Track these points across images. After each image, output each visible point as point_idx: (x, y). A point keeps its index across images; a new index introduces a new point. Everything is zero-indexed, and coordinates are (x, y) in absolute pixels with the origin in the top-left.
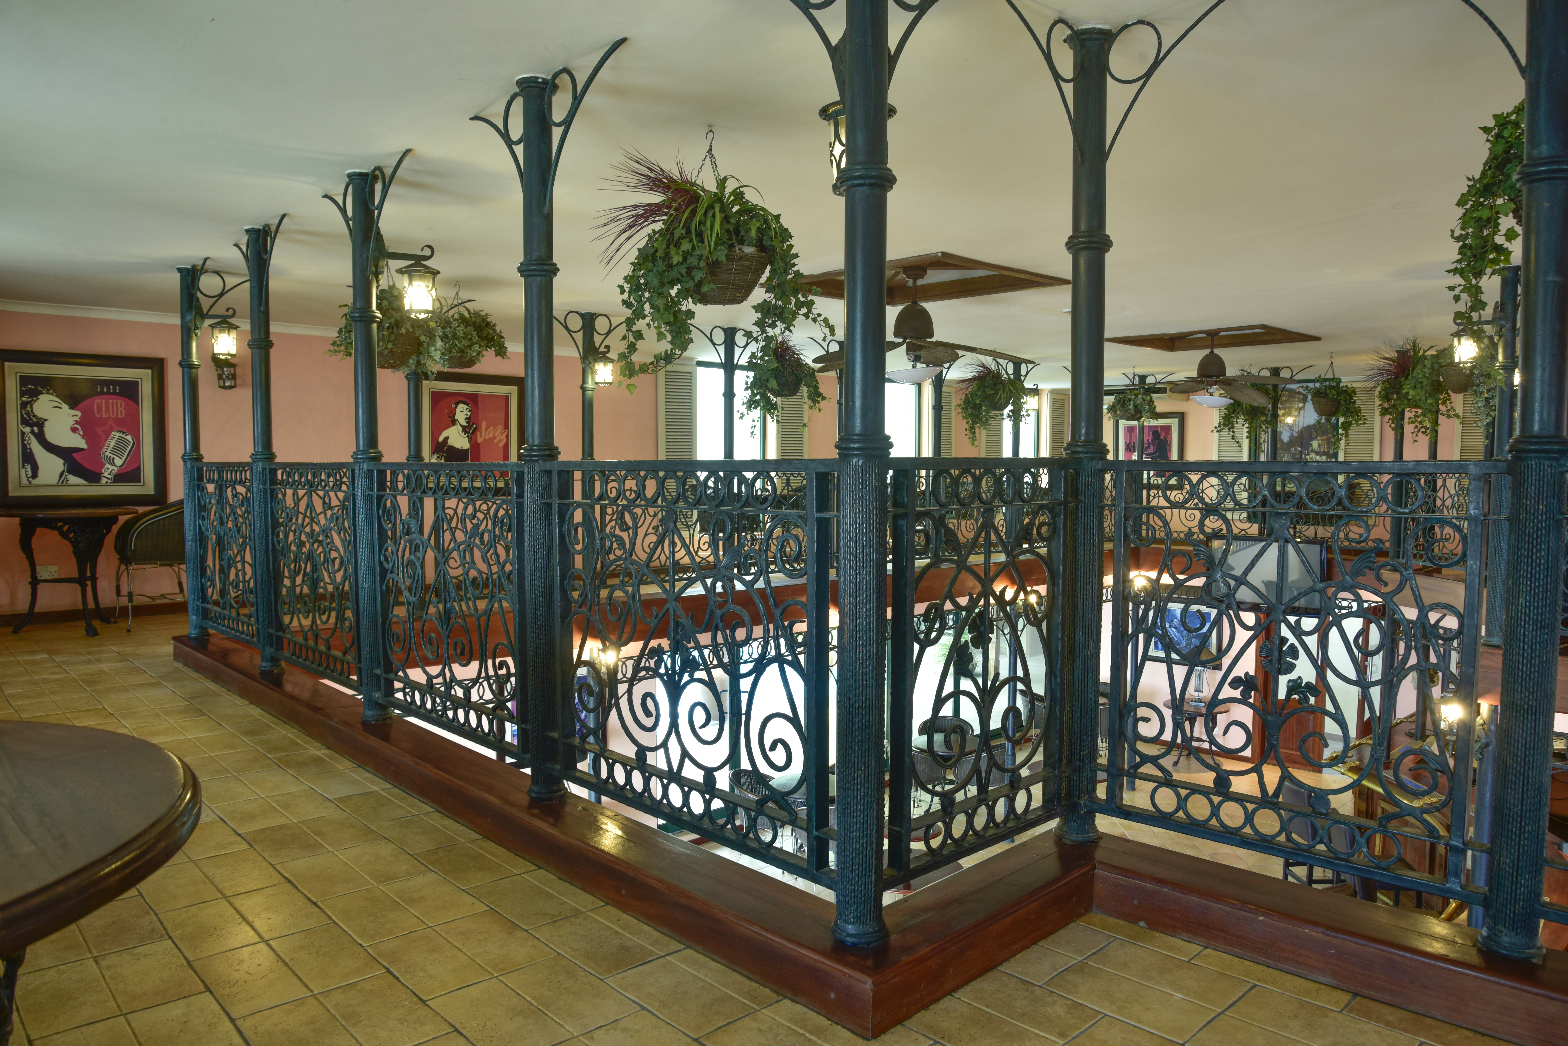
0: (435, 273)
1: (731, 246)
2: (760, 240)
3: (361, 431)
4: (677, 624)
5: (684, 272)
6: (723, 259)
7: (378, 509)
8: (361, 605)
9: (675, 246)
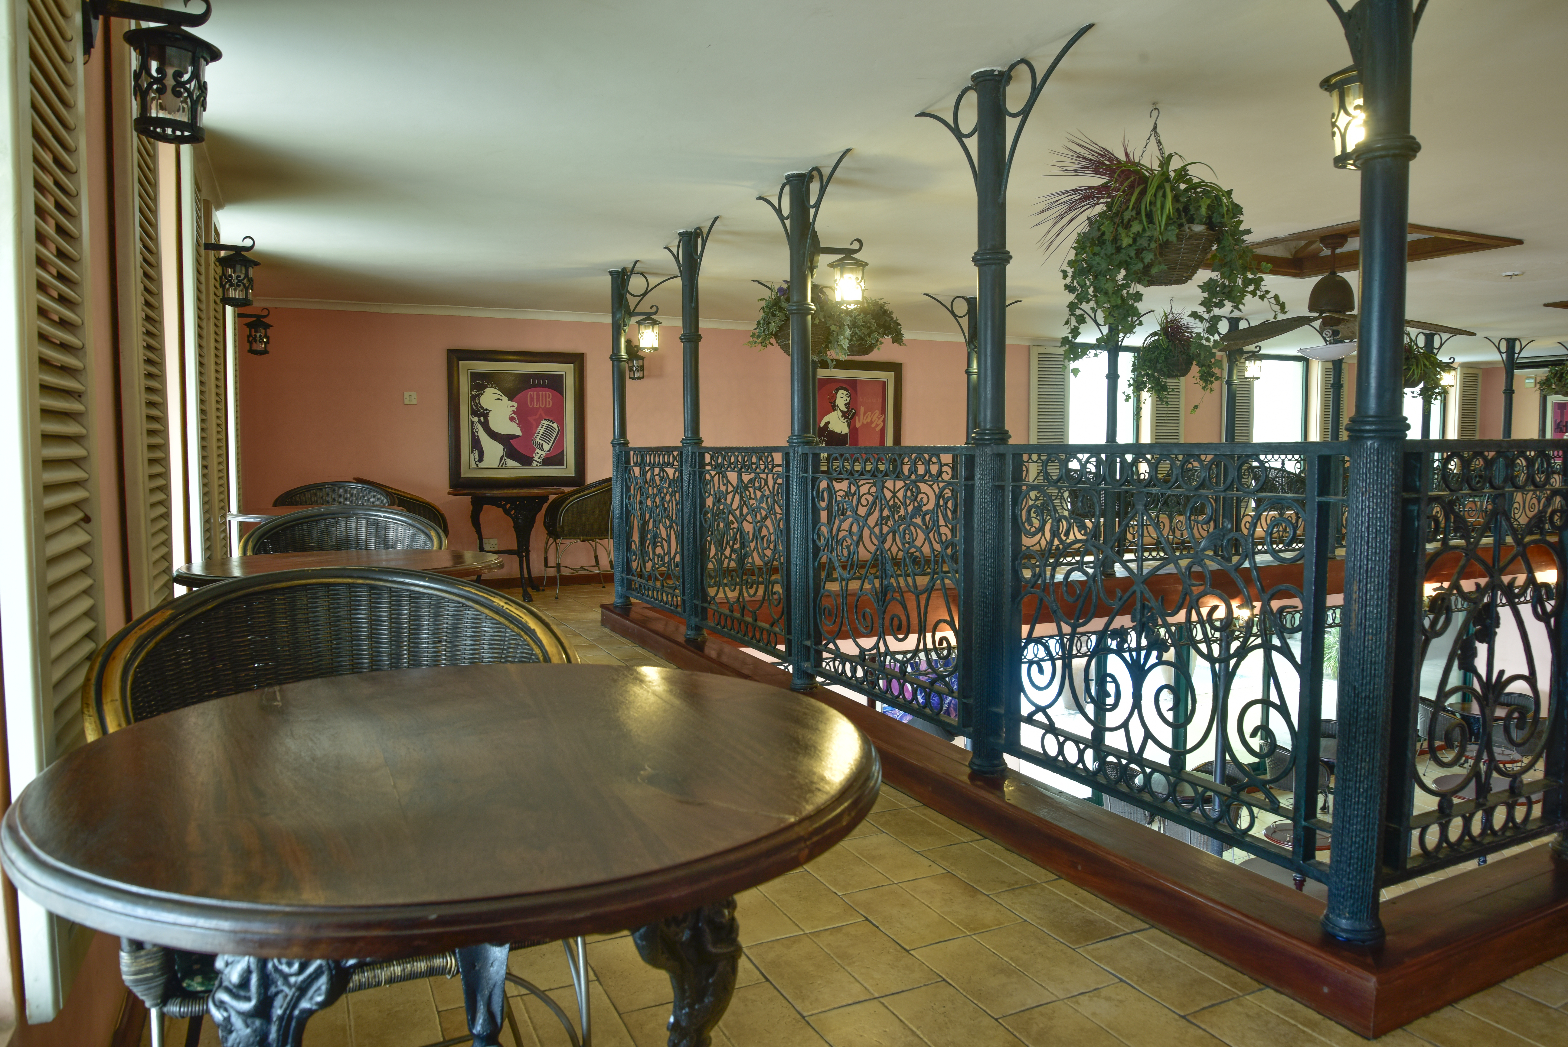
0: (863, 265)
1: (1181, 226)
2: (1210, 218)
3: (796, 417)
4: (1143, 607)
5: (1133, 253)
6: (1173, 239)
7: (813, 490)
8: (792, 580)
9: (1126, 228)
